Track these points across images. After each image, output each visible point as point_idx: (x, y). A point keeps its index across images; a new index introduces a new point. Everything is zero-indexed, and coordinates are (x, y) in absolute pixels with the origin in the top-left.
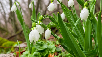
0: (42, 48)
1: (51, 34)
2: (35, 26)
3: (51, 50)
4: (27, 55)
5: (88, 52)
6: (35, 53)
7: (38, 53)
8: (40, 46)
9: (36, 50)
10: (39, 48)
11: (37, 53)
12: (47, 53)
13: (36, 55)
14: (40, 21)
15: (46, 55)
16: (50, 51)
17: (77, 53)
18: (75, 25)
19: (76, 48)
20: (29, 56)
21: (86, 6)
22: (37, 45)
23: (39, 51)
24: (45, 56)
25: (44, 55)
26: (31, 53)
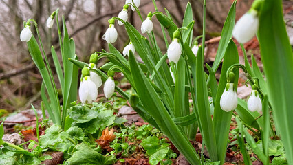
0: (86, 119)
1: (116, 88)
2: (89, 75)
3: (104, 121)
4: (56, 133)
5: (181, 121)
6: (71, 129)
7: (78, 129)
8: (82, 113)
9: (74, 123)
10: (80, 118)
11: (75, 129)
12: (97, 129)
13: (73, 134)
14: (93, 64)
15: (95, 132)
16: (102, 125)
17: (162, 121)
18: (157, 70)
19: (160, 111)
20: (60, 135)
21: (176, 37)
22: (73, 113)
23: (81, 125)
24: (93, 135)
25: (92, 133)
26: (63, 128)
